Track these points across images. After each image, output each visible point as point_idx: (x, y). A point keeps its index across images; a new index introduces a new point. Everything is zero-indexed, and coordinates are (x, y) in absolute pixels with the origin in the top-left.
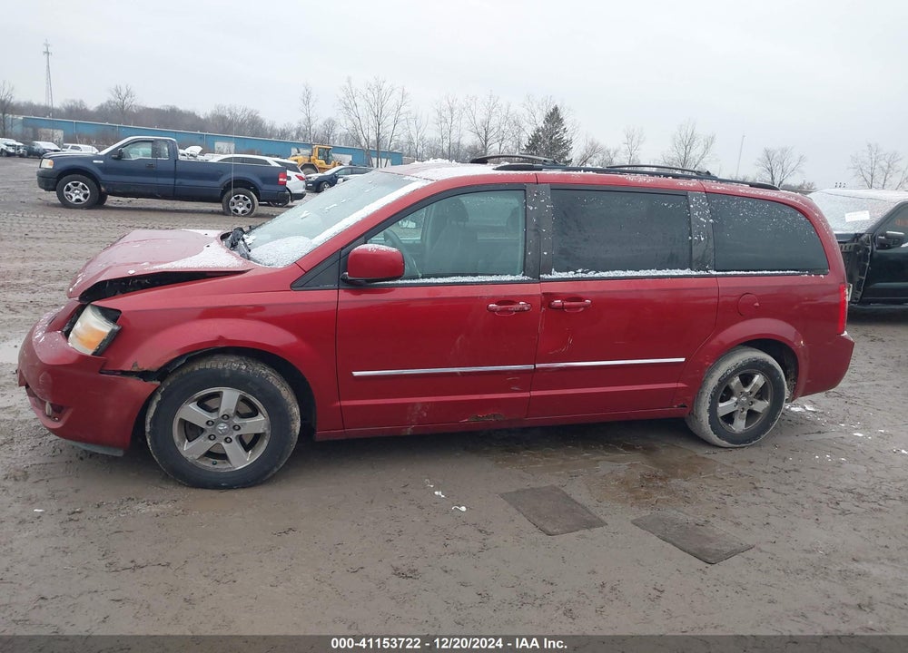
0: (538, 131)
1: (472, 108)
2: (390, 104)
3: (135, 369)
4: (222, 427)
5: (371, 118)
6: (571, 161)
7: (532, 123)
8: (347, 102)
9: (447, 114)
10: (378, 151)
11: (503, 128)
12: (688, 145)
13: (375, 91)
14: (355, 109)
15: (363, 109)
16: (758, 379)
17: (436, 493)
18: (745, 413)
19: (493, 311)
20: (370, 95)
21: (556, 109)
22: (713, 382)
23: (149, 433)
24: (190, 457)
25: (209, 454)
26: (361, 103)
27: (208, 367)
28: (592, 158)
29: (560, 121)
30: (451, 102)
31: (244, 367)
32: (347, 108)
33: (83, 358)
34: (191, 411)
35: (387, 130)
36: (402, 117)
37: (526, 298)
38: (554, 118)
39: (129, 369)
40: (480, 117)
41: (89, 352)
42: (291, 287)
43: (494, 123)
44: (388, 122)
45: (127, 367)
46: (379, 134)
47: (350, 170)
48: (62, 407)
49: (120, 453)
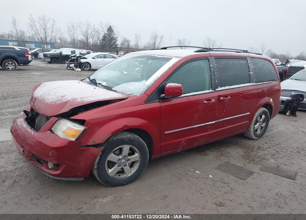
0: (105, 34)
1: (81, 26)
2: (49, 25)
3: (94, 144)
4: (123, 161)
5: (42, 30)
6: (118, 45)
7: (103, 32)
8: (31, 24)
9: (72, 28)
10: (46, 43)
11: (93, 33)
12: (155, 38)
13: (43, 20)
14: (35, 27)
15: (38, 26)
16: (263, 116)
17: (197, 172)
18: (260, 127)
19: (205, 104)
20: (41, 22)
21: (110, 27)
22: (254, 119)
23: (96, 168)
24: (111, 175)
25: (118, 172)
26: (38, 25)
27: (119, 138)
28: (125, 44)
29: (112, 31)
30: (73, 24)
31: (131, 136)
32: (32, 26)
33: (71, 142)
34: (112, 157)
35: (49, 34)
36: (54, 30)
37: (213, 98)
38: (110, 29)
39: (91, 144)
40: (84, 30)
41: (74, 139)
42: (145, 103)
43: (89, 32)
44: (49, 32)
45: (90, 143)
46: (46, 36)
47: (42, 50)
48: (59, 165)
49: (82, 179)
